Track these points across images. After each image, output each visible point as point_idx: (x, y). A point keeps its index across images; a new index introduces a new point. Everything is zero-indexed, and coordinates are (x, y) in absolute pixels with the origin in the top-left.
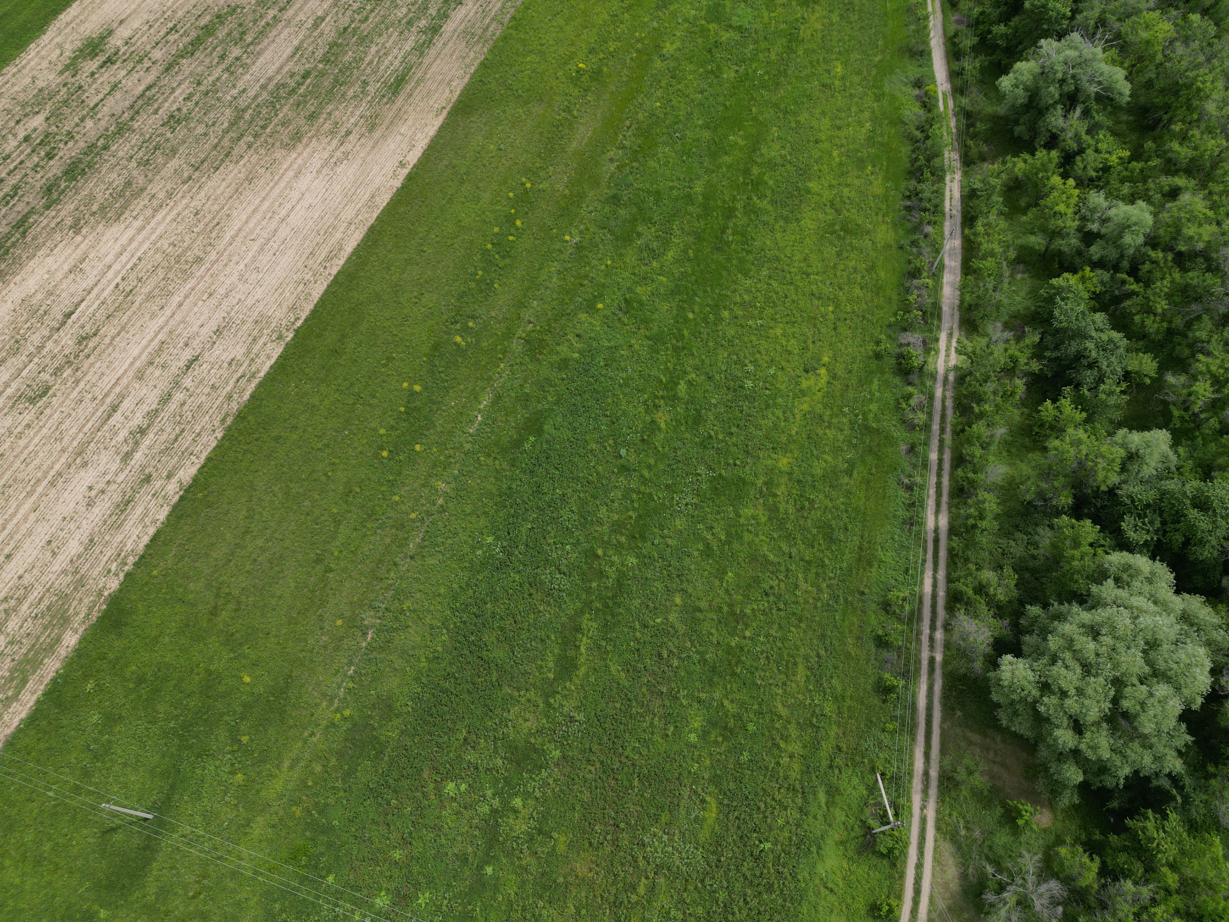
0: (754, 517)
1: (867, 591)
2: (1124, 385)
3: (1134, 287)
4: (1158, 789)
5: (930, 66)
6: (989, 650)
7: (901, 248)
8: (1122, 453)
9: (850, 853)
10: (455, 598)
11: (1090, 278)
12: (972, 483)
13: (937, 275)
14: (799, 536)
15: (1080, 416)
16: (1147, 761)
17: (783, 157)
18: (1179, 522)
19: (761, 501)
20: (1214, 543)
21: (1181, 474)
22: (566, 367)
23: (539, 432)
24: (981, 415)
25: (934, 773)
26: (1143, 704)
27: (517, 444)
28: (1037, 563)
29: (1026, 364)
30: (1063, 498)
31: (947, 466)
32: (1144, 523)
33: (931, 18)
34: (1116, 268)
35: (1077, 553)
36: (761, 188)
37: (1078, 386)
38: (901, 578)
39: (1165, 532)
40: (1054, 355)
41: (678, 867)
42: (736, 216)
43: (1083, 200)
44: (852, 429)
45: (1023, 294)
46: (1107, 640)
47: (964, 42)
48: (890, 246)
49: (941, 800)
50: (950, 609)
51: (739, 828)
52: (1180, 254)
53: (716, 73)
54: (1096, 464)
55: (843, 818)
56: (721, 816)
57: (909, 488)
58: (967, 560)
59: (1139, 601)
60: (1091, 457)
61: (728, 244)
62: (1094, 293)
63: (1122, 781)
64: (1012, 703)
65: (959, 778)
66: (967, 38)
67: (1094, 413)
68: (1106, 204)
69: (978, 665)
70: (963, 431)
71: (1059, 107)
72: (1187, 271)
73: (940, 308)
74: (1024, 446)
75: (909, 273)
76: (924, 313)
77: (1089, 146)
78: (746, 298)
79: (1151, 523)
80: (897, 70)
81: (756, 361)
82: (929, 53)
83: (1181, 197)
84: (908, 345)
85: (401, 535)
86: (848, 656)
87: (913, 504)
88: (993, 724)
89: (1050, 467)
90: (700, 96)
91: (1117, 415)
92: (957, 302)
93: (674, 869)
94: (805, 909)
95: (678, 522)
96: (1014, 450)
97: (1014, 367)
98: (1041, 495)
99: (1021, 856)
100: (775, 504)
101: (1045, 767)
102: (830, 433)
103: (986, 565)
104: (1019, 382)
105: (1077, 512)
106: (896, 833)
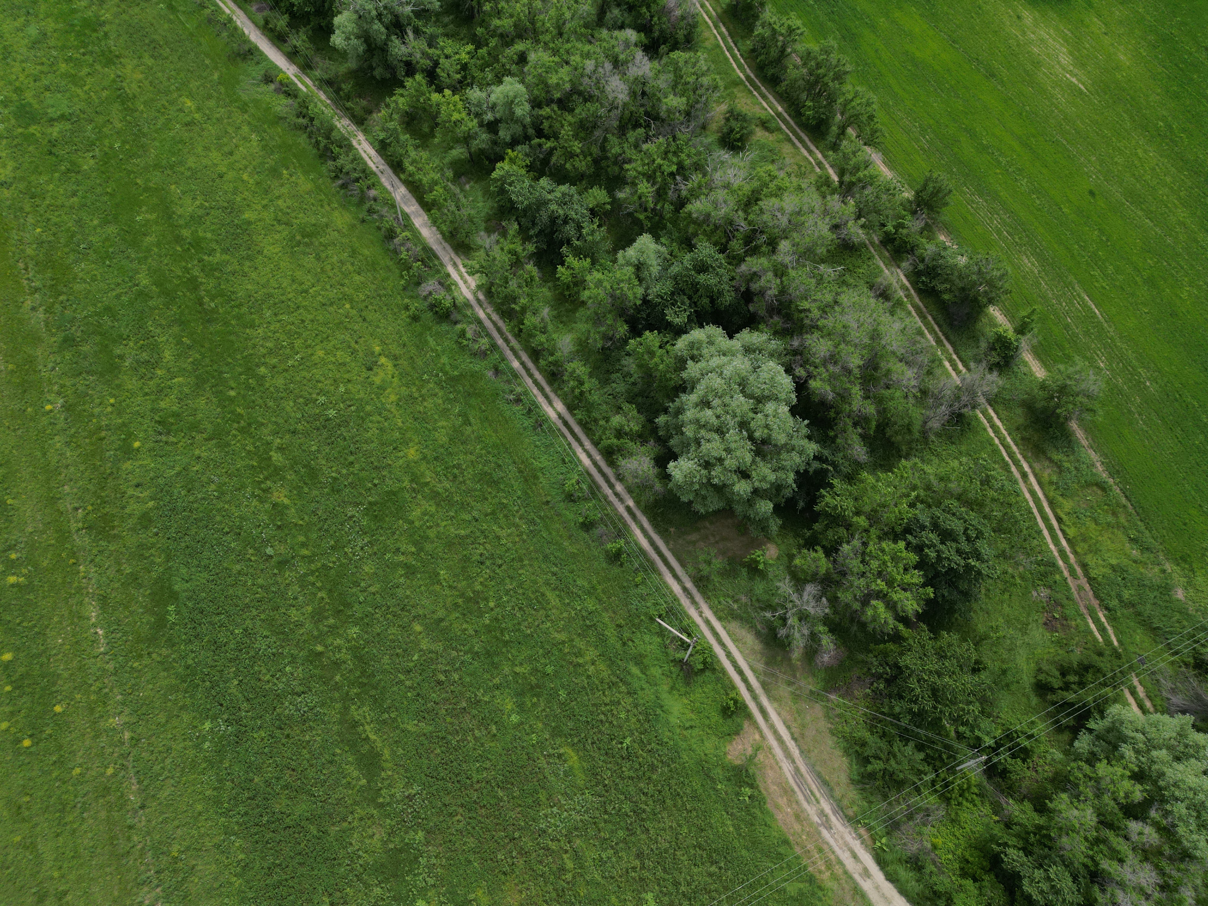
1: (549, 498)
2: (596, 220)
3: (549, 144)
4: (816, 472)
5: (266, 59)
6: (656, 470)
7: (363, 221)
8: (631, 269)
9: (683, 690)
10: (218, 802)
11: (516, 157)
12: (556, 363)
13: (408, 225)
14: (469, 500)
15: (587, 263)
16: (796, 459)
17: (201, 206)
18: (698, 290)
19: (419, 497)
20: (727, 288)
21: (675, 257)
22: (150, 521)
23: (174, 596)
24: (524, 310)
25: (689, 585)
26: (767, 426)
27: (161, 623)
28: (639, 386)
29: (524, 250)
30: (620, 329)
31: (530, 365)
32: (679, 307)
33: (234, 18)
34: (527, 138)
35: (656, 360)
36: (203, 245)
37: (569, 242)
38: (564, 470)
39: (695, 303)
40: (537, 230)
41: (581, 821)
42: (201, 283)
43: (466, 101)
44: (442, 388)
45: (480, 198)
46: (716, 402)
47: (279, 24)
48: (353, 226)
49: (707, 598)
50: (612, 463)
51: (599, 749)
52: (560, 102)
53: (74, 169)
54: (622, 289)
55: (660, 671)
56: (581, 754)
57: (518, 401)
58: (596, 421)
59: (715, 361)
60: (615, 287)
61: (214, 311)
62: (527, 166)
63: (794, 486)
64: (697, 492)
65: (705, 573)
66: (278, 20)
67: (593, 253)
68: (484, 95)
69: (658, 486)
70: (521, 330)
71: (394, 37)
72: (573, 110)
73: (431, 249)
74: (568, 311)
75: (386, 237)
76: (422, 261)
77: (439, 56)
78: (270, 345)
79: (683, 303)
80: (241, 77)
81: (321, 390)
82: (257, 49)
83: (529, 58)
84: (430, 294)
85: (111, 798)
86: (574, 556)
87: (530, 410)
88: (698, 517)
89: (596, 313)
90: (75, 199)
91: (608, 245)
92: (439, 236)
93: (580, 825)
94: (685, 758)
95: (366, 569)
96: (564, 319)
97: (517, 259)
98: (606, 337)
99: (778, 588)
100: (432, 491)
101: (747, 518)
102: (429, 404)
103: (610, 414)
104: (530, 267)
105: (636, 331)
106: (699, 648)
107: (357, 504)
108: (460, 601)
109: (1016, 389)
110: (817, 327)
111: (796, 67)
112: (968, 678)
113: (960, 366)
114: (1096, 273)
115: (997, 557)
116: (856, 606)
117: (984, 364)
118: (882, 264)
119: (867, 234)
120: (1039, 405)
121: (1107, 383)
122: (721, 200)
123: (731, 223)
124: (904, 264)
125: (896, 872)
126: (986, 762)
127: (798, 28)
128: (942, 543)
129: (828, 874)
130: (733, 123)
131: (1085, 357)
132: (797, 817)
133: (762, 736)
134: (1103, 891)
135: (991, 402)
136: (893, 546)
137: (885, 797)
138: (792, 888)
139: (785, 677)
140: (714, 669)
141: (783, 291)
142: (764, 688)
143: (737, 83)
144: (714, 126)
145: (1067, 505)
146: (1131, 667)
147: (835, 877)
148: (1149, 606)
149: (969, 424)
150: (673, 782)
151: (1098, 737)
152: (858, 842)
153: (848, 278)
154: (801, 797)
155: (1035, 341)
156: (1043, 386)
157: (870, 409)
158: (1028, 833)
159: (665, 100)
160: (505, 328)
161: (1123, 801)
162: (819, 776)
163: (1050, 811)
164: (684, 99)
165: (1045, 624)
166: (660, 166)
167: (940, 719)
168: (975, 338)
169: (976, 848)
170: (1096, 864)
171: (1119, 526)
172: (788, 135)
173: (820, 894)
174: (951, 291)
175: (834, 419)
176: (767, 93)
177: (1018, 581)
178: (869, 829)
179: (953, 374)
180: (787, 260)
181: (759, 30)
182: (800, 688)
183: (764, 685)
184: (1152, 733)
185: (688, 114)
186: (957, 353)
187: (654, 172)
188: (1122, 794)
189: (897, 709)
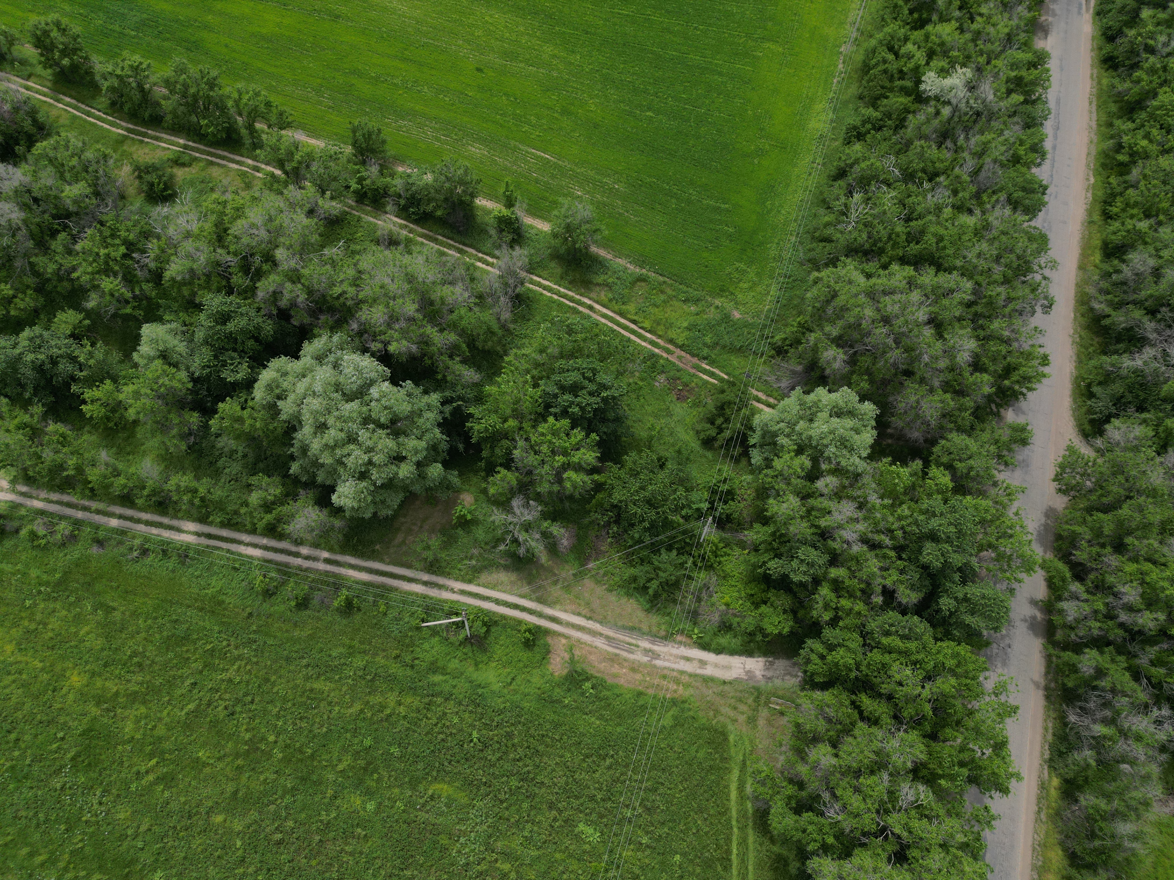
0: (137, 721)
1: (249, 610)
2: (85, 341)
4: (452, 414)
6: (325, 511)
8: (158, 363)
9: (485, 658)
12: (154, 492)
14: (172, 673)
15: (108, 385)
16: (431, 416)
18: (236, 339)
19: (119, 711)
20: (260, 320)
21: (191, 324)
24: (79, 469)
25: (426, 577)
26: (386, 408)
28: (251, 455)
29: (32, 416)
30: (192, 420)
31: (129, 512)
32: (232, 364)
35: (248, 422)
37: (73, 379)
38: (242, 576)
39: (243, 351)
40: (30, 389)
41: (489, 827)
44: (55, 599)
46: (330, 420)
49: (447, 575)
50: (281, 537)
51: (458, 762)
54: (163, 384)
55: (457, 661)
56: (447, 779)
57: (145, 552)
58: (236, 512)
59: (301, 387)
60: (155, 387)
63: (444, 437)
64: (374, 502)
65: (431, 558)
67: (108, 373)
69: (338, 523)
70: (92, 490)
74: (126, 440)
79: (232, 359)
86: (311, 637)
87: (164, 551)
88: (390, 520)
89: (157, 422)
91: (116, 356)
93: (490, 830)
94: (526, 705)
95: (122, 816)
96: (128, 449)
97: (32, 428)
98: (183, 436)
99: (493, 522)
100: (128, 696)
101: (429, 489)
102: (54, 623)
103: (244, 497)
104: (52, 427)
105: (209, 412)
106: (471, 617)
107: (58, 772)
108: (240, 762)
109: (539, 250)
110: (362, 301)
111: (165, 98)
112: (661, 475)
113: (490, 260)
114: (526, 128)
115: (617, 378)
116: (556, 488)
117: (504, 246)
118: (371, 219)
119: (341, 202)
120: (562, 250)
121: (592, 204)
122: (192, 251)
123: (218, 264)
124: (389, 208)
125: (718, 644)
126: (714, 521)
127: (141, 63)
128: (576, 396)
129: (681, 687)
130: (148, 178)
131: (565, 195)
132: (633, 670)
133: (567, 637)
134: (834, 540)
135: (530, 271)
136: (546, 425)
137: (675, 601)
138: (667, 721)
139: (549, 581)
140: (496, 622)
141: (310, 292)
142: (541, 603)
143: (121, 141)
144: (131, 191)
145: (631, 308)
146: (745, 385)
147: (687, 686)
148: (726, 337)
149: (528, 298)
150: (532, 731)
151: (761, 446)
152: (682, 648)
153: (353, 247)
154: (625, 654)
155: (524, 206)
156: (555, 236)
157: (452, 337)
158: (771, 544)
159: (63, 194)
160: (73, 499)
161: (803, 474)
162: (624, 628)
163: (771, 518)
164: (83, 183)
165: (678, 399)
166: (108, 255)
167: (666, 518)
168: (483, 231)
169: (750, 582)
170: (817, 527)
171: (671, 298)
172: (207, 160)
173: (686, 705)
174: (438, 207)
175: (433, 364)
176: (158, 134)
177: (641, 383)
178: (682, 632)
179: (489, 268)
180: (293, 263)
181: (105, 85)
182: (565, 579)
183: (540, 600)
184: (787, 417)
185: (97, 194)
186: (480, 251)
187: (106, 263)
188: (799, 470)
189: (637, 536)
